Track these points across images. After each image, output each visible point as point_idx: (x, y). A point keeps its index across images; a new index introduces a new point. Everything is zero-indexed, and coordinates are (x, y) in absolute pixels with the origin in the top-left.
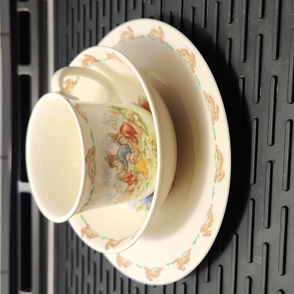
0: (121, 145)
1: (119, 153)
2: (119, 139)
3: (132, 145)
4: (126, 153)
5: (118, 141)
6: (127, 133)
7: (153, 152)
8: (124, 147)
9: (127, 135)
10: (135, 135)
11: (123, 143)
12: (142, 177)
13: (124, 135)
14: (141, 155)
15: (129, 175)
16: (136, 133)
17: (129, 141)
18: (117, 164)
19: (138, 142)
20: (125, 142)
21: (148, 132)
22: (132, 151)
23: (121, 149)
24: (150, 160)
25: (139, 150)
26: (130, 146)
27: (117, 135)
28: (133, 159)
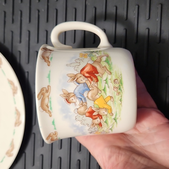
0: (79, 83)
1: (76, 91)
2: (77, 79)
3: (91, 84)
4: (84, 91)
5: (76, 81)
6: (88, 73)
7: (115, 90)
8: (81, 85)
9: (87, 75)
10: (96, 74)
11: (81, 82)
12: (106, 113)
13: (84, 75)
14: (100, 92)
15: (90, 110)
16: (98, 73)
17: (88, 80)
18: (74, 101)
19: (97, 81)
20: (84, 81)
21: (112, 71)
22: (91, 89)
23: (79, 87)
24: (111, 97)
25: (98, 88)
26: (89, 84)
27: (76, 75)
28: (92, 97)
